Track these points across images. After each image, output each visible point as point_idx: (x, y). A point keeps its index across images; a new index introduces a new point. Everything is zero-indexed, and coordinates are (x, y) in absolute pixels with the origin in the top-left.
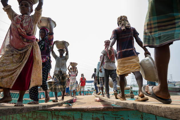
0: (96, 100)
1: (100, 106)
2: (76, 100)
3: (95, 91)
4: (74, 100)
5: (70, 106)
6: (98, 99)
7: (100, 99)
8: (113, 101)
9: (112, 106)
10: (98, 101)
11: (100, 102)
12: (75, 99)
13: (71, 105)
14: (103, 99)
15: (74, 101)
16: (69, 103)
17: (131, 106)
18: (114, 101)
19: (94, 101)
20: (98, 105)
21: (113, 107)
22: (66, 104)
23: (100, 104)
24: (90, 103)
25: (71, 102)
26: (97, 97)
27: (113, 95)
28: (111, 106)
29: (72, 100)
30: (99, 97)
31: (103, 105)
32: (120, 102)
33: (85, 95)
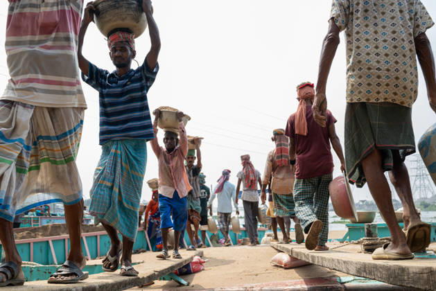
0: (280, 262)
1: (296, 284)
2: (201, 263)
3: (270, 229)
4: (196, 263)
5: (181, 285)
6: (285, 258)
7: (293, 259)
8: (345, 262)
9: (340, 285)
10: (287, 267)
11: (293, 270)
12: (196, 259)
13: (183, 282)
14: (304, 259)
15: (193, 267)
16: (176, 273)
17: (419, 278)
18: (351, 263)
19: (269, 265)
20: (287, 282)
21: (345, 287)
22: (164, 279)
23: (295, 278)
24: (257, 275)
25: (185, 270)
26: (280, 251)
27: (342, 241)
28: (336, 282)
29: (187, 266)
30: (288, 251)
31: (307, 282)
32: (375, 267)
33: (236, 243)
